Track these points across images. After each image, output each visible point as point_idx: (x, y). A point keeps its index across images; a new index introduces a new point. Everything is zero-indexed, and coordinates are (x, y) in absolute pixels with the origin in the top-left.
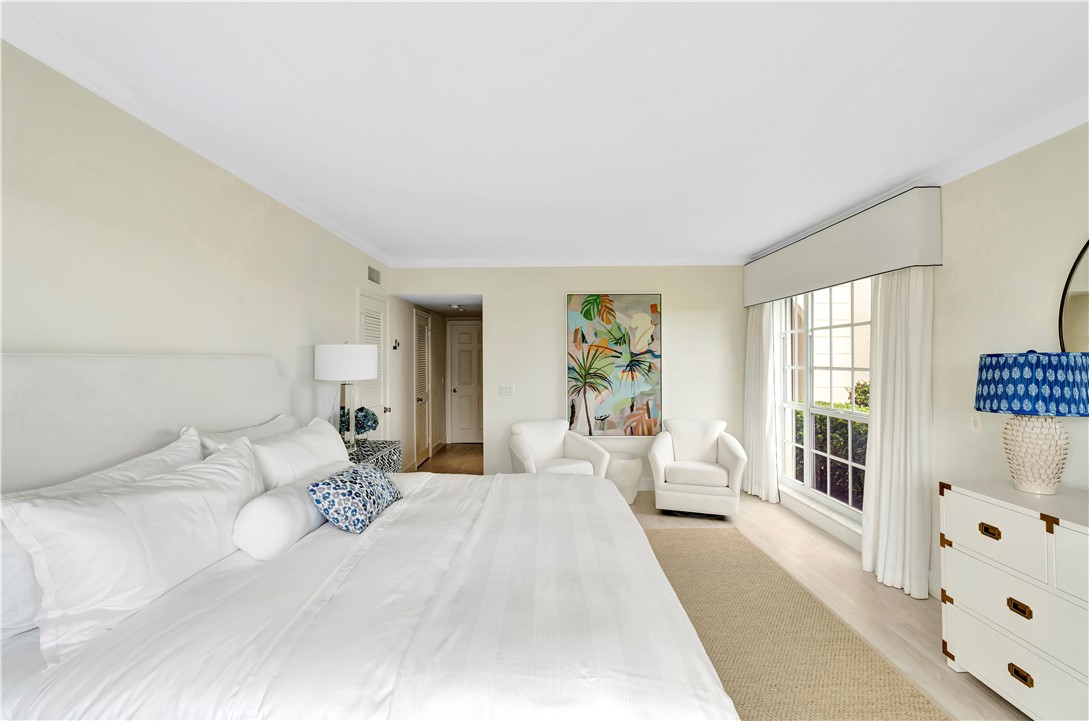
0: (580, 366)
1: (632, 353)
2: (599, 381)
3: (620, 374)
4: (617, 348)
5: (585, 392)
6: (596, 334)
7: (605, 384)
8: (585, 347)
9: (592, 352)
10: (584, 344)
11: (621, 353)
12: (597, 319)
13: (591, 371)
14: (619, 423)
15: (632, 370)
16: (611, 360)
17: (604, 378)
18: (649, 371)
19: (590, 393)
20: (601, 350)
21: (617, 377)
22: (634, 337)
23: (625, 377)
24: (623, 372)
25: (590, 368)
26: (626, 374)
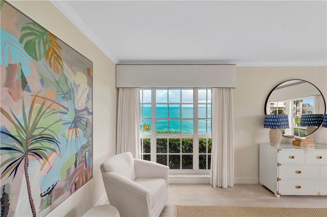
0: (19, 127)
1: (75, 110)
2: (46, 144)
3: (67, 131)
4: (65, 103)
5: (26, 165)
6: (42, 81)
7: (53, 146)
8: (27, 96)
9: (37, 106)
10: (25, 93)
11: (67, 109)
12: (43, 62)
13: (36, 133)
14: (66, 186)
15: (76, 127)
16: (57, 116)
17: (50, 139)
18: (86, 126)
19: (34, 164)
20: (48, 103)
21: (64, 136)
22: (77, 94)
23: (70, 134)
24: (70, 129)
25: (34, 128)
26: (71, 130)
